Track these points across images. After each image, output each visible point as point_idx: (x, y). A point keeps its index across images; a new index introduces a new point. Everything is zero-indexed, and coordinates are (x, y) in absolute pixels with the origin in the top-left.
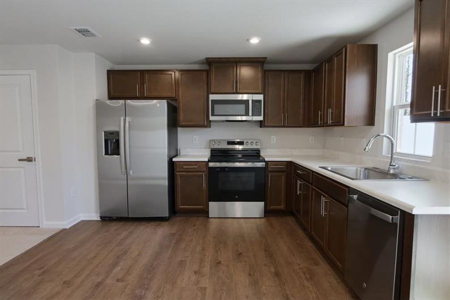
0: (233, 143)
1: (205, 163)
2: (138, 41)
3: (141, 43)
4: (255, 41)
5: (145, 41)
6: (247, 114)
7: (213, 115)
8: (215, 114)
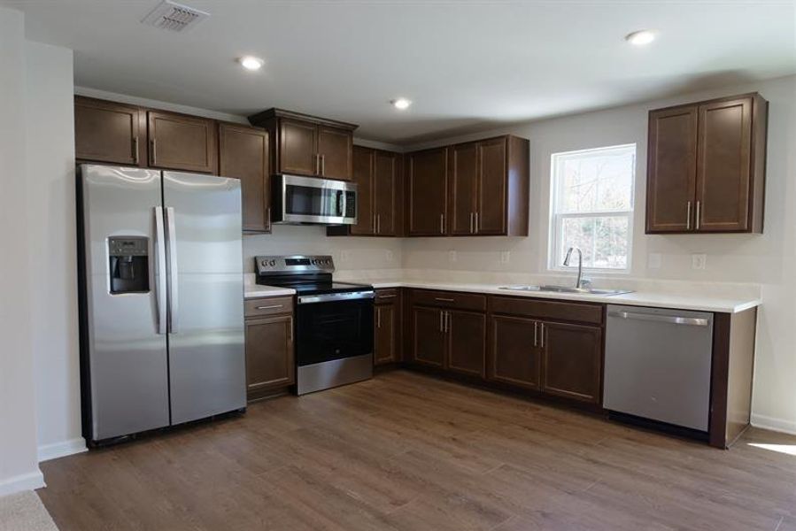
0: (295, 262)
1: (291, 298)
2: (237, 61)
3: (243, 67)
4: (402, 105)
5: (251, 64)
6: (339, 214)
7: (289, 211)
8: (294, 210)
